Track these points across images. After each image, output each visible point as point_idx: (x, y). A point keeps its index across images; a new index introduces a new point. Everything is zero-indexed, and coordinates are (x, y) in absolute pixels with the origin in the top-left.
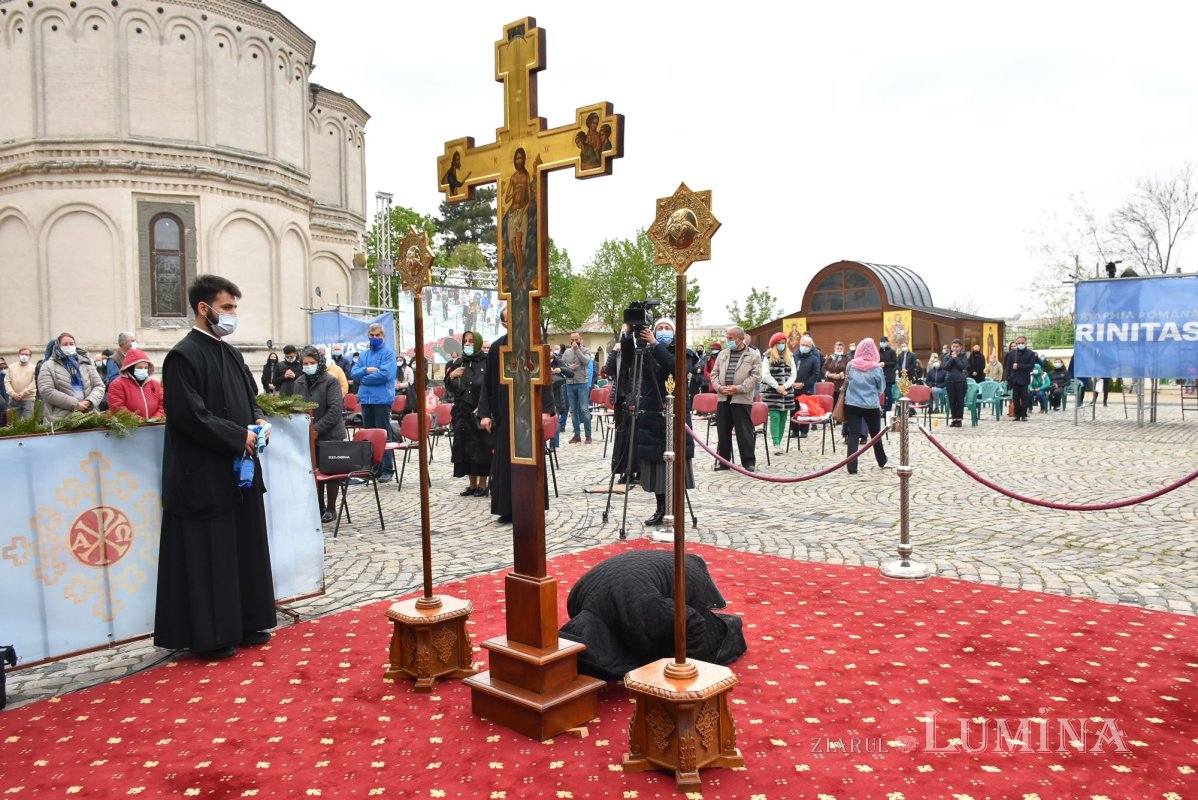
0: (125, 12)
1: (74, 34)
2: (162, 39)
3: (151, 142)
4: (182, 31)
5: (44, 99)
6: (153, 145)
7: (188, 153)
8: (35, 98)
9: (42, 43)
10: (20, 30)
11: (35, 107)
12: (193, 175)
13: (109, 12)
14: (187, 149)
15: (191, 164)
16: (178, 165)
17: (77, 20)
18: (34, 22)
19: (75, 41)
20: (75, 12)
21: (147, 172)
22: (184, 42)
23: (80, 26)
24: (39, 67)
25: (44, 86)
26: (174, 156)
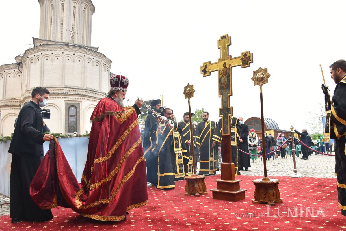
0: (66, 55)
1: (52, 60)
2: (74, 61)
3: (70, 87)
4: (79, 59)
5: (43, 77)
6: (70, 88)
7: (79, 90)
8: (41, 77)
9: (44, 63)
10: (38, 60)
11: (41, 79)
12: (80, 96)
13: (62, 55)
14: (79, 89)
15: (80, 93)
16: (77, 93)
17: (53, 57)
18: (42, 58)
19: (52, 62)
20: (53, 55)
21: (69, 95)
22: (79, 62)
23: (54, 59)
24: (42, 69)
25: (43, 74)
26: (75, 91)
